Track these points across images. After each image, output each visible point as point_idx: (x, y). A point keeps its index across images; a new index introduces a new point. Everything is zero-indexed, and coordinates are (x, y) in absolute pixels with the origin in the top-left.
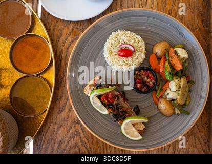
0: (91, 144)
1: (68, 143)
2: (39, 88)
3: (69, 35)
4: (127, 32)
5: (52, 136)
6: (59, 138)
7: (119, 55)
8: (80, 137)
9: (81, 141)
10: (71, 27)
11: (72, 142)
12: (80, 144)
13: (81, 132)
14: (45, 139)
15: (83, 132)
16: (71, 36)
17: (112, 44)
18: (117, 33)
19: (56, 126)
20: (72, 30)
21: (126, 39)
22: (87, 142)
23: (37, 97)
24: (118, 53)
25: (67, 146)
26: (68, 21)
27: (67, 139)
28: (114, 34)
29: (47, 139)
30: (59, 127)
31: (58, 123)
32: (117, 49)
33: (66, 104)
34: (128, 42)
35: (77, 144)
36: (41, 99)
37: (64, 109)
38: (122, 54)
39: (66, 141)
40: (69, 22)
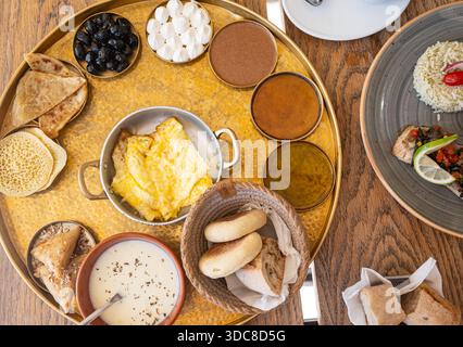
0: (417, 247)
1: (375, 249)
2: (308, 162)
3: (342, 65)
4: (453, 43)
5: (345, 240)
6: (357, 242)
7: (447, 84)
8: (395, 237)
9: (398, 243)
10: (342, 51)
11: (382, 248)
12: (396, 248)
13: (396, 228)
14: (333, 247)
15: (398, 227)
16: (346, 67)
17: (430, 67)
18: (434, 48)
19: (348, 222)
20: (346, 56)
21: (453, 56)
22: (408, 243)
23: (308, 176)
24: (444, 81)
25: (373, 254)
26: (336, 42)
27: (372, 243)
28: (430, 51)
29: (337, 245)
30: (355, 223)
31: (350, 216)
32: (441, 75)
33: (359, 182)
34: (457, 60)
35: (390, 249)
36: (315, 179)
37: (356, 192)
38: (453, 80)
39: (370, 247)
40: (338, 44)
